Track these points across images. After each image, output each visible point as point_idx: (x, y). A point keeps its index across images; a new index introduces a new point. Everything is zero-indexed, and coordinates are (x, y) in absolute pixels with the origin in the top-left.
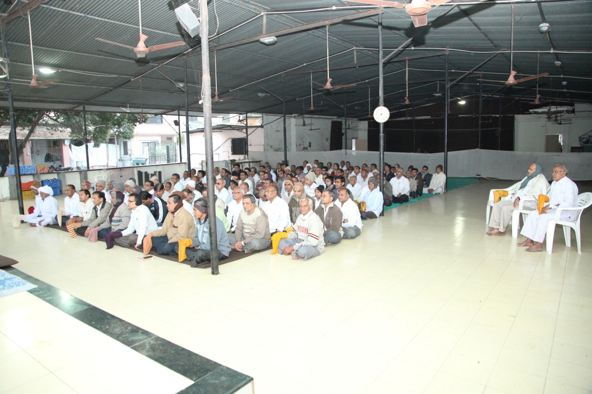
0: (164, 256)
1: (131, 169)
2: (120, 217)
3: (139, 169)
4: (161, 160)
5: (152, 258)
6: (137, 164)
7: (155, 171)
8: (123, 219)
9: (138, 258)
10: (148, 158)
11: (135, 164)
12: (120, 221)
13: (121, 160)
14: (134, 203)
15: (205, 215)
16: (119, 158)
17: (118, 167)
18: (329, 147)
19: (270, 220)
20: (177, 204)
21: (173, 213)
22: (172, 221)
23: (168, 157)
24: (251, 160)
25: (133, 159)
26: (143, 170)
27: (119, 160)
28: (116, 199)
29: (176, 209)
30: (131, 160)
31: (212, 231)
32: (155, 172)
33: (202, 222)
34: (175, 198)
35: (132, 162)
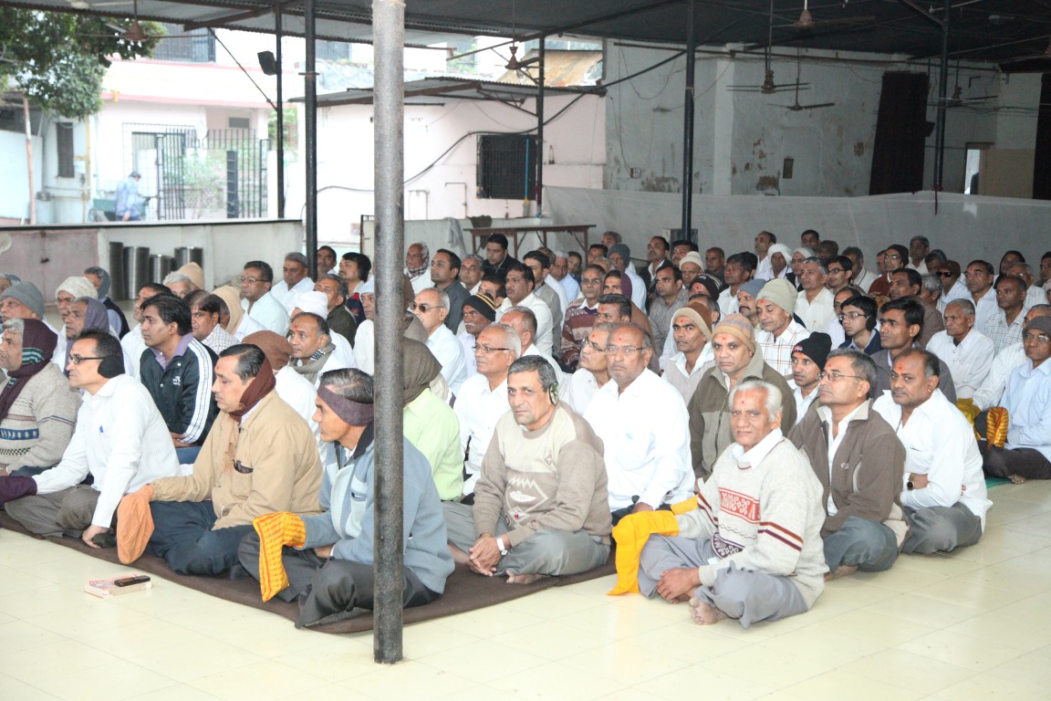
0: (193, 579)
1: (84, 234)
2: (32, 419)
3: (118, 236)
4: (204, 207)
5: (148, 584)
6: (111, 216)
7: (179, 245)
8: (45, 430)
9: (93, 584)
10: (153, 192)
11: (101, 214)
12: (33, 434)
13: (45, 196)
14: (95, 365)
15: (358, 432)
16: (38, 188)
17: (33, 223)
18: (867, 179)
19: (609, 459)
20: (250, 381)
21: (237, 415)
22: (232, 448)
23: (232, 196)
24: (550, 223)
25: (94, 195)
26: (133, 241)
27: (39, 196)
28: (21, 348)
29: (248, 401)
30: (85, 197)
31: (387, 491)
32: (179, 252)
33: (349, 453)
34: (242, 360)
35: (90, 205)
